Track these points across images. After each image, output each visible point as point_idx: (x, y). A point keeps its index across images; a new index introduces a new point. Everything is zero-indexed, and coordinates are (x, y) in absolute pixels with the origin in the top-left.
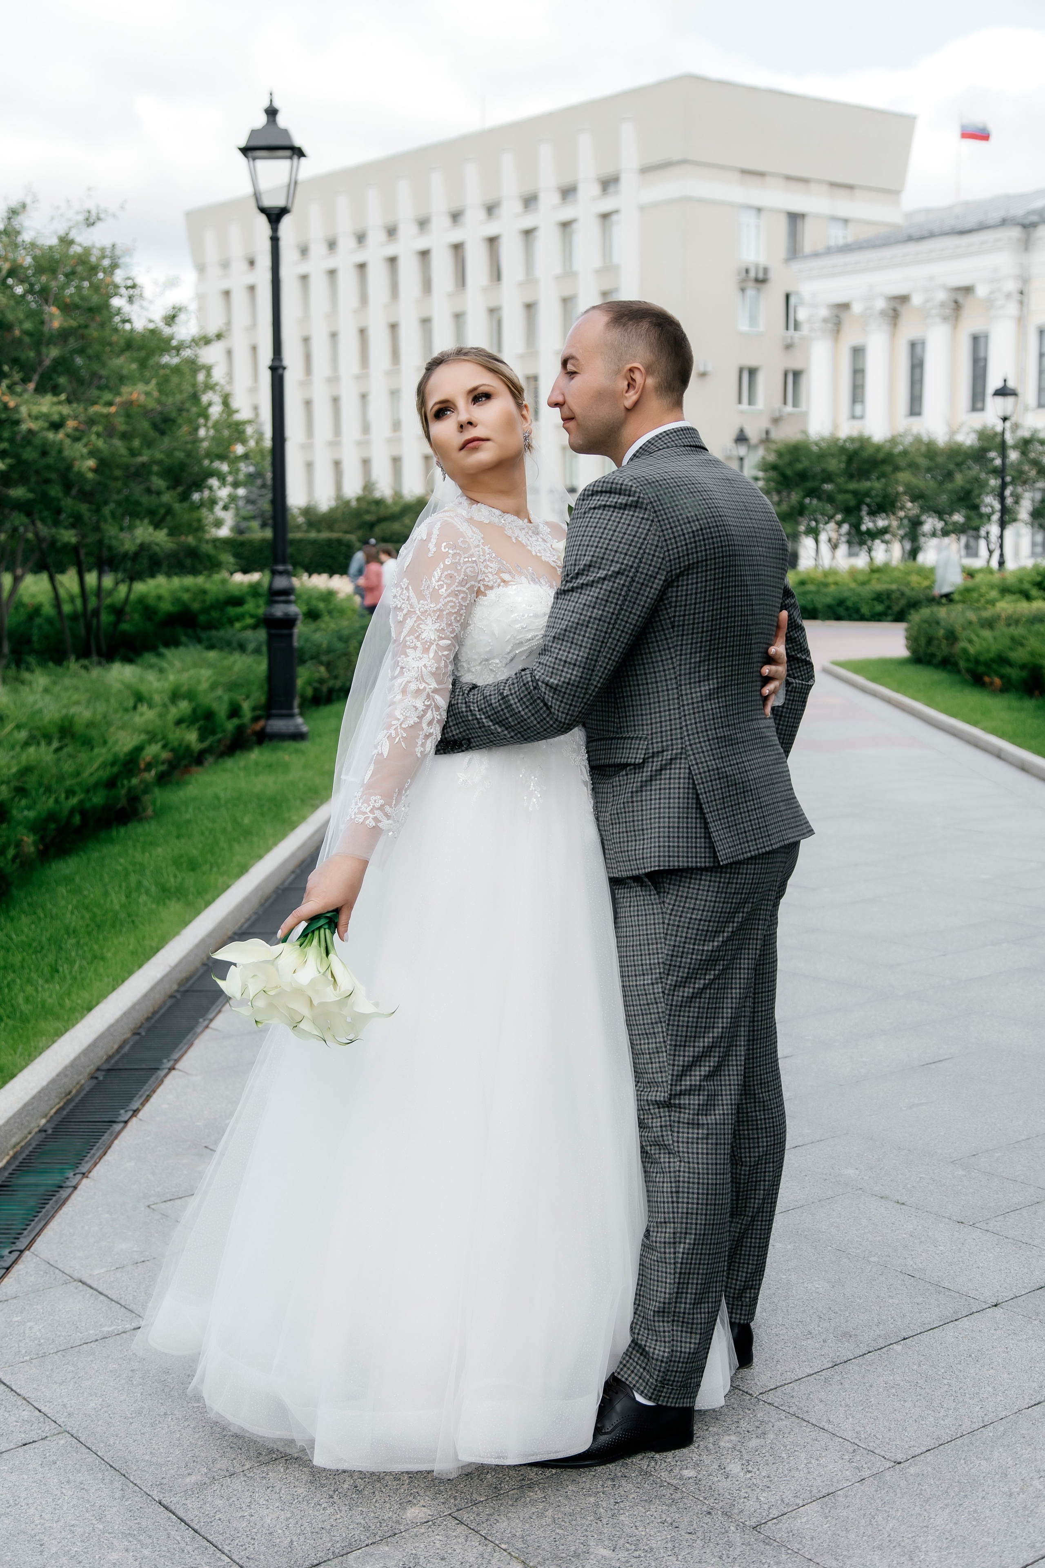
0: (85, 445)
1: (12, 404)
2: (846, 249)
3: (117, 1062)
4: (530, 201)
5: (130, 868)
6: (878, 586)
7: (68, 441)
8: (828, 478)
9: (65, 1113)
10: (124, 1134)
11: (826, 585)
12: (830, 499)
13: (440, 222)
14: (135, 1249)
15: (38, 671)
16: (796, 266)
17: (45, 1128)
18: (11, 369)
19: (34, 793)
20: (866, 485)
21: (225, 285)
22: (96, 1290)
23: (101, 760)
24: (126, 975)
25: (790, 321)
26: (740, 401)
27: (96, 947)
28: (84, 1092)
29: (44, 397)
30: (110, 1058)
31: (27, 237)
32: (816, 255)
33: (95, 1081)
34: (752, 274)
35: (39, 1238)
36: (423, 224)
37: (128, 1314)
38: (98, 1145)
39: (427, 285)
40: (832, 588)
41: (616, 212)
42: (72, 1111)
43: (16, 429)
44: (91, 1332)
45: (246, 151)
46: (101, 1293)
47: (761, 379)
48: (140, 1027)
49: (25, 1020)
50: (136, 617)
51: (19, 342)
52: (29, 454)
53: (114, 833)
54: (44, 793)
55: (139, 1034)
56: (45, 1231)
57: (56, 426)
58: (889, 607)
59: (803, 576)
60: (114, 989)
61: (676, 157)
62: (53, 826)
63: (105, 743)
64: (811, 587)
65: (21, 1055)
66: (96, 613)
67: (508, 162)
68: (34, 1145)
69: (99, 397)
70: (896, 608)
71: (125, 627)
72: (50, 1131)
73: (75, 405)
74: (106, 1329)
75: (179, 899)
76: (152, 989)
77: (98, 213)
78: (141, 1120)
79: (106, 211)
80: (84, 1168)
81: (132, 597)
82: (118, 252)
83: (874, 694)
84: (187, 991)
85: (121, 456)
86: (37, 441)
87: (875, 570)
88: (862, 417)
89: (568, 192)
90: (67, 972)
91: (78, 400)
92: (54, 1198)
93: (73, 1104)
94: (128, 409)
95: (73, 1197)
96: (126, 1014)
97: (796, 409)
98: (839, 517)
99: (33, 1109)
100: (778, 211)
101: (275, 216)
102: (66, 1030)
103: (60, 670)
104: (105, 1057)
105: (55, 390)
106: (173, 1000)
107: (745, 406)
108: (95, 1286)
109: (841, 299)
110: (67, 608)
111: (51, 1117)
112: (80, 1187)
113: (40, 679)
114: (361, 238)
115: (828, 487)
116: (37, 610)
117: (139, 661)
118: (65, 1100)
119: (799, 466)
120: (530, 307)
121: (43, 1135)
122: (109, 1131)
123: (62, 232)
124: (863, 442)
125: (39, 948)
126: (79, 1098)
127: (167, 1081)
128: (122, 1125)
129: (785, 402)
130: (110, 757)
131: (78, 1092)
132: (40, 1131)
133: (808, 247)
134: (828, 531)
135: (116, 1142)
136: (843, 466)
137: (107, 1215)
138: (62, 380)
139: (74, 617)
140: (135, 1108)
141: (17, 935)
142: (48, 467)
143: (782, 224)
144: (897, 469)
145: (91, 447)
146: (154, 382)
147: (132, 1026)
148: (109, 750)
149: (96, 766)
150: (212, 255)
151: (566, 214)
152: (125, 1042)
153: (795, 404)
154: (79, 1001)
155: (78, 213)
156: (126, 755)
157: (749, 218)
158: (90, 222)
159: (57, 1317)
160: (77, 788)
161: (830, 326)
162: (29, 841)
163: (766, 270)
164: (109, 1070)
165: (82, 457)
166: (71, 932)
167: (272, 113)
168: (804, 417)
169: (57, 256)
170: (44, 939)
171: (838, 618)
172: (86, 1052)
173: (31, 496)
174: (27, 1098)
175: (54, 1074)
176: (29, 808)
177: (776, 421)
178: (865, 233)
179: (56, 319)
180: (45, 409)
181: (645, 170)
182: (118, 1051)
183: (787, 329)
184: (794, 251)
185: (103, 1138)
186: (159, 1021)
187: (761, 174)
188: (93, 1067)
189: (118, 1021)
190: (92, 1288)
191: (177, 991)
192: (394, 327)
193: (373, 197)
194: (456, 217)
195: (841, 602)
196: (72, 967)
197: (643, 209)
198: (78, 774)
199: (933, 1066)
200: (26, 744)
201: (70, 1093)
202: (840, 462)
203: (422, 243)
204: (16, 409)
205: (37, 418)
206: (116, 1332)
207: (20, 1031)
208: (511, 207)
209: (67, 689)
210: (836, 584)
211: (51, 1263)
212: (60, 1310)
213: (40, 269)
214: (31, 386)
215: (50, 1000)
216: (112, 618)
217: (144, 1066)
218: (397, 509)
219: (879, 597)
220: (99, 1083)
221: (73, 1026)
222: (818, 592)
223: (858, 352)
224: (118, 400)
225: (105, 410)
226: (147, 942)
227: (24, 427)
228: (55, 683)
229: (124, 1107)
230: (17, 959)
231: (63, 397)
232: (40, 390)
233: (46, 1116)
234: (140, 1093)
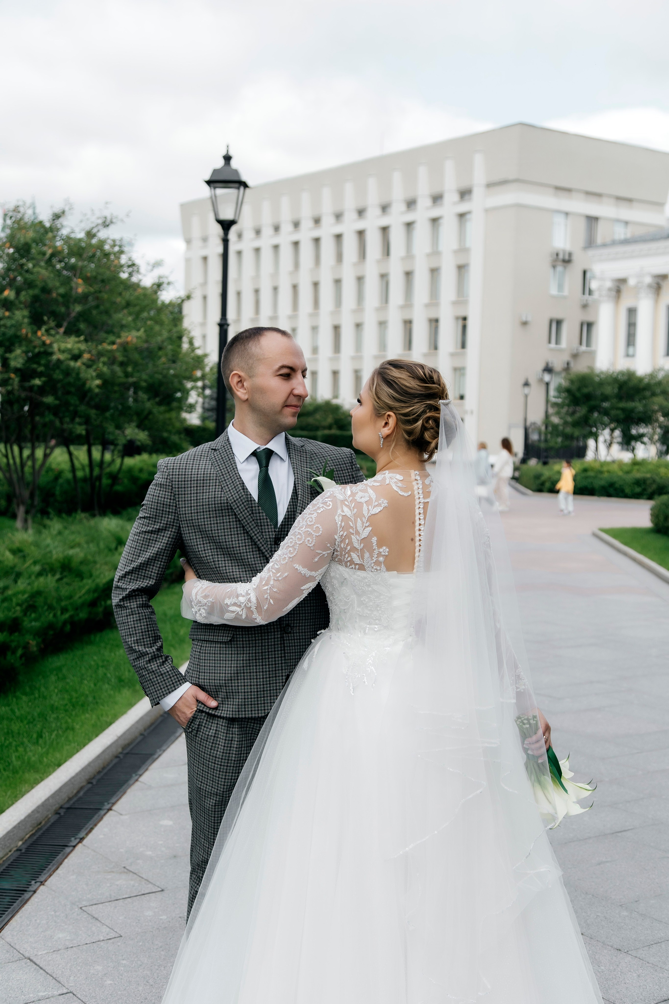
0: (95, 370)
1: (48, 342)
2: (626, 242)
3: (74, 803)
4: (411, 204)
5: (100, 664)
6: (637, 475)
7: (84, 367)
8: (605, 398)
9: (35, 838)
10: (72, 855)
11: (601, 472)
12: (606, 413)
13: (350, 216)
14: (68, 938)
15: (55, 519)
16: (591, 253)
17: (21, 848)
18: (49, 319)
19: (40, 610)
20: (630, 405)
21: (204, 253)
22: (38, 966)
23: (87, 587)
24: (87, 741)
25: (585, 289)
26: (550, 342)
27: (70, 721)
28: (50, 824)
29: (69, 337)
30: (70, 799)
31: (64, 232)
32: (604, 245)
33: (58, 816)
34: (561, 257)
35: (7, 927)
36: (338, 216)
37: (57, 984)
38: (54, 862)
39: (339, 257)
40: (606, 475)
41: (469, 213)
42: (40, 837)
43: (50, 358)
44: (31, 995)
45: (209, 183)
46: (41, 968)
47: (565, 328)
48: (93, 778)
49: (15, 772)
50: (126, 481)
51: (56, 301)
52: (58, 375)
53: (92, 637)
54: (47, 610)
55: (91, 783)
56: (11, 922)
57: (76, 357)
58: (644, 490)
59: (586, 465)
60: (78, 751)
61: (511, 177)
62: (51, 632)
63: (91, 576)
64: (591, 474)
65: (9, 797)
66: (99, 478)
67: (397, 177)
68: (11, 860)
69: (106, 339)
70: (650, 490)
71: (118, 488)
72: (23, 851)
73: (90, 344)
74: (41, 994)
75: (129, 687)
76: (104, 752)
77: (111, 219)
78: (84, 845)
79: (116, 217)
80: (42, 879)
81: (124, 467)
82: (124, 242)
83: (625, 554)
84: (127, 753)
85: (119, 377)
86: (63, 367)
87: (635, 463)
88: (633, 356)
89: (437, 199)
90: (47, 738)
91: (92, 340)
92: (20, 899)
93: (41, 832)
94: (125, 347)
95: (32, 898)
96: (84, 770)
97: (588, 348)
98: (612, 426)
99: (14, 835)
100: (580, 215)
101: (226, 225)
102: (42, 780)
103: (70, 519)
104: (67, 799)
105: (78, 333)
106: (117, 760)
107: (553, 345)
108: (38, 963)
109: (621, 275)
110: (80, 474)
111: (26, 840)
112: (38, 891)
113: (56, 525)
114: (296, 225)
115: (606, 405)
116: (59, 475)
117: (124, 513)
118: (36, 829)
119: (585, 391)
120: (408, 274)
121: (19, 853)
122: (62, 853)
123: (88, 228)
124: (630, 375)
125: (32, 720)
126: (46, 828)
127: (106, 819)
128: (71, 848)
129: (581, 343)
130: (93, 586)
131: (46, 823)
132: (17, 850)
133: (599, 240)
134: (605, 434)
135: (66, 860)
136: (616, 391)
137: (53, 913)
138: (82, 326)
139: (84, 480)
140: (81, 837)
141: (19, 709)
142: (69, 384)
143: (582, 224)
144: (654, 394)
145: (99, 372)
146: (142, 330)
147: (87, 777)
148: (94, 581)
149: (83, 591)
150: (196, 233)
151: (435, 213)
152: (82, 788)
153: (588, 344)
154: (53, 760)
155: (98, 218)
156: (104, 585)
157: (559, 219)
158: (106, 225)
159: (10, 984)
160: (70, 607)
161: (614, 293)
162: (33, 644)
163: (570, 254)
164: (68, 808)
165: (92, 378)
166: (53, 709)
167: (227, 159)
168: (592, 355)
169: (83, 245)
170: (36, 714)
171: (609, 495)
172: (53, 796)
173: (57, 402)
174: (10, 828)
175: (29, 811)
176: (36, 620)
177: (575, 356)
178: (640, 231)
179: (80, 287)
180: (69, 346)
181: (490, 185)
182: (76, 794)
183: (584, 294)
184: (590, 243)
185: (58, 857)
186: (106, 774)
187: (568, 190)
188: (58, 806)
189: (77, 774)
190: (36, 964)
191: (121, 753)
192: (316, 285)
193: (305, 198)
194: (361, 212)
195: (612, 485)
196: (51, 735)
197: (487, 211)
198: (70, 597)
199: (619, 834)
200: (40, 574)
201: (40, 823)
202: (613, 388)
203: (338, 230)
204: (51, 345)
205: (63, 352)
206: (47, 997)
207: (11, 779)
208: (398, 207)
209: (73, 533)
210: (608, 472)
211: (12, 945)
212: (13, 979)
213: (71, 254)
214: (62, 330)
215: (33, 759)
216: (109, 481)
217: (91, 807)
218: (311, 408)
219: (638, 482)
220: (61, 817)
221: (47, 777)
222: (595, 477)
223: (632, 312)
224: (118, 341)
225: (109, 347)
226: (104, 718)
227: (55, 357)
228: (65, 528)
229: (74, 835)
230: (15, 727)
231: (82, 338)
232: (68, 333)
233: (22, 840)
234: (87, 826)
